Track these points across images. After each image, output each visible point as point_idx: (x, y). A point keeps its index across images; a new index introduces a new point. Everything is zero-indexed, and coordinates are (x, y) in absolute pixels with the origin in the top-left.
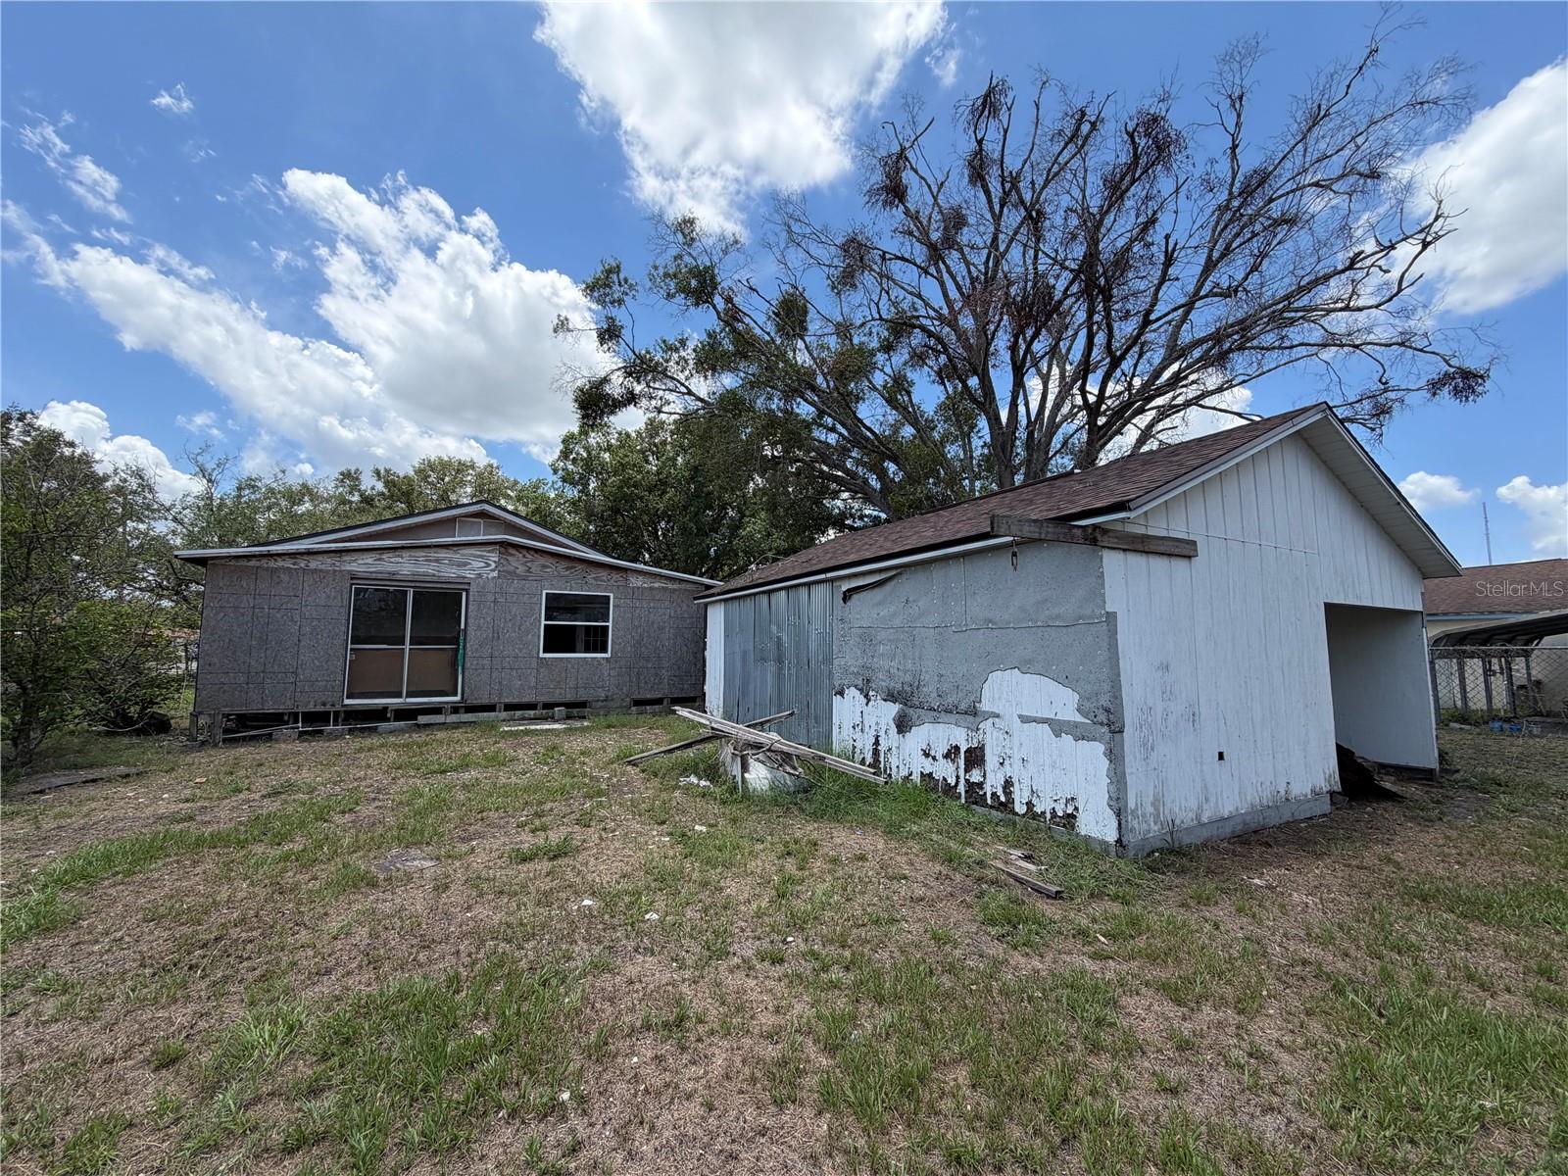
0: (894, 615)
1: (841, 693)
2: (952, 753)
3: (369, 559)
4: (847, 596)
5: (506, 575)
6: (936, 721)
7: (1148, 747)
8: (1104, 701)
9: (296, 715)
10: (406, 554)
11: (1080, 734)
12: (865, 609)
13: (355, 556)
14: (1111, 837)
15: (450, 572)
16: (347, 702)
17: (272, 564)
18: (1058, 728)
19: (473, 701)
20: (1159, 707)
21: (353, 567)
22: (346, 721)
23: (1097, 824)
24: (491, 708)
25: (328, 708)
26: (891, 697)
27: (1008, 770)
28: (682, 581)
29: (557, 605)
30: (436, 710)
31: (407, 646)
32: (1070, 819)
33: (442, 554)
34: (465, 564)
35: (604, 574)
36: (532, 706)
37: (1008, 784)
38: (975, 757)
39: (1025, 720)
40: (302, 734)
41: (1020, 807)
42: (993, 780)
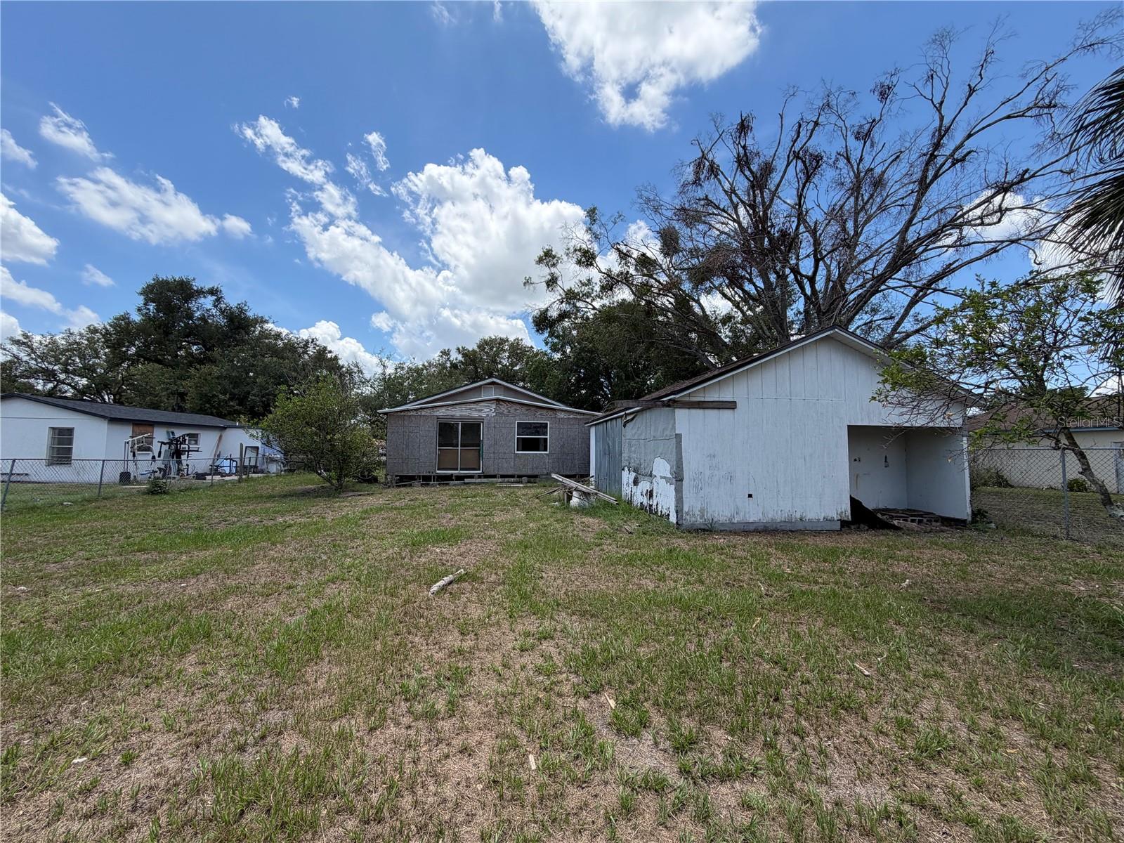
0: (636, 432)
1: (624, 470)
2: (647, 493)
3: (443, 410)
4: (626, 423)
5: (500, 414)
6: (644, 480)
7: (698, 489)
9: (419, 476)
10: (457, 407)
11: (670, 482)
12: (629, 430)
13: (439, 409)
14: (675, 521)
15: (475, 414)
16: (438, 472)
17: (409, 414)
18: (667, 480)
19: (487, 473)
20: (708, 473)
21: (437, 414)
22: (436, 480)
23: (673, 517)
24: (494, 476)
25: (431, 474)
26: (634, 470)
27: (657, 499)
29: (524, 428)
30: (471, 477)
31: (460, 448)
32: (668, 516)
33: (472, 406)
34: (482, 410)
35: (544, 412)
36: (512, 476)
37: (657, 504)
38: (651, 494)
39: (661, 477)
40: (422, 484)
41: (659, 513)
42: (654, 504)
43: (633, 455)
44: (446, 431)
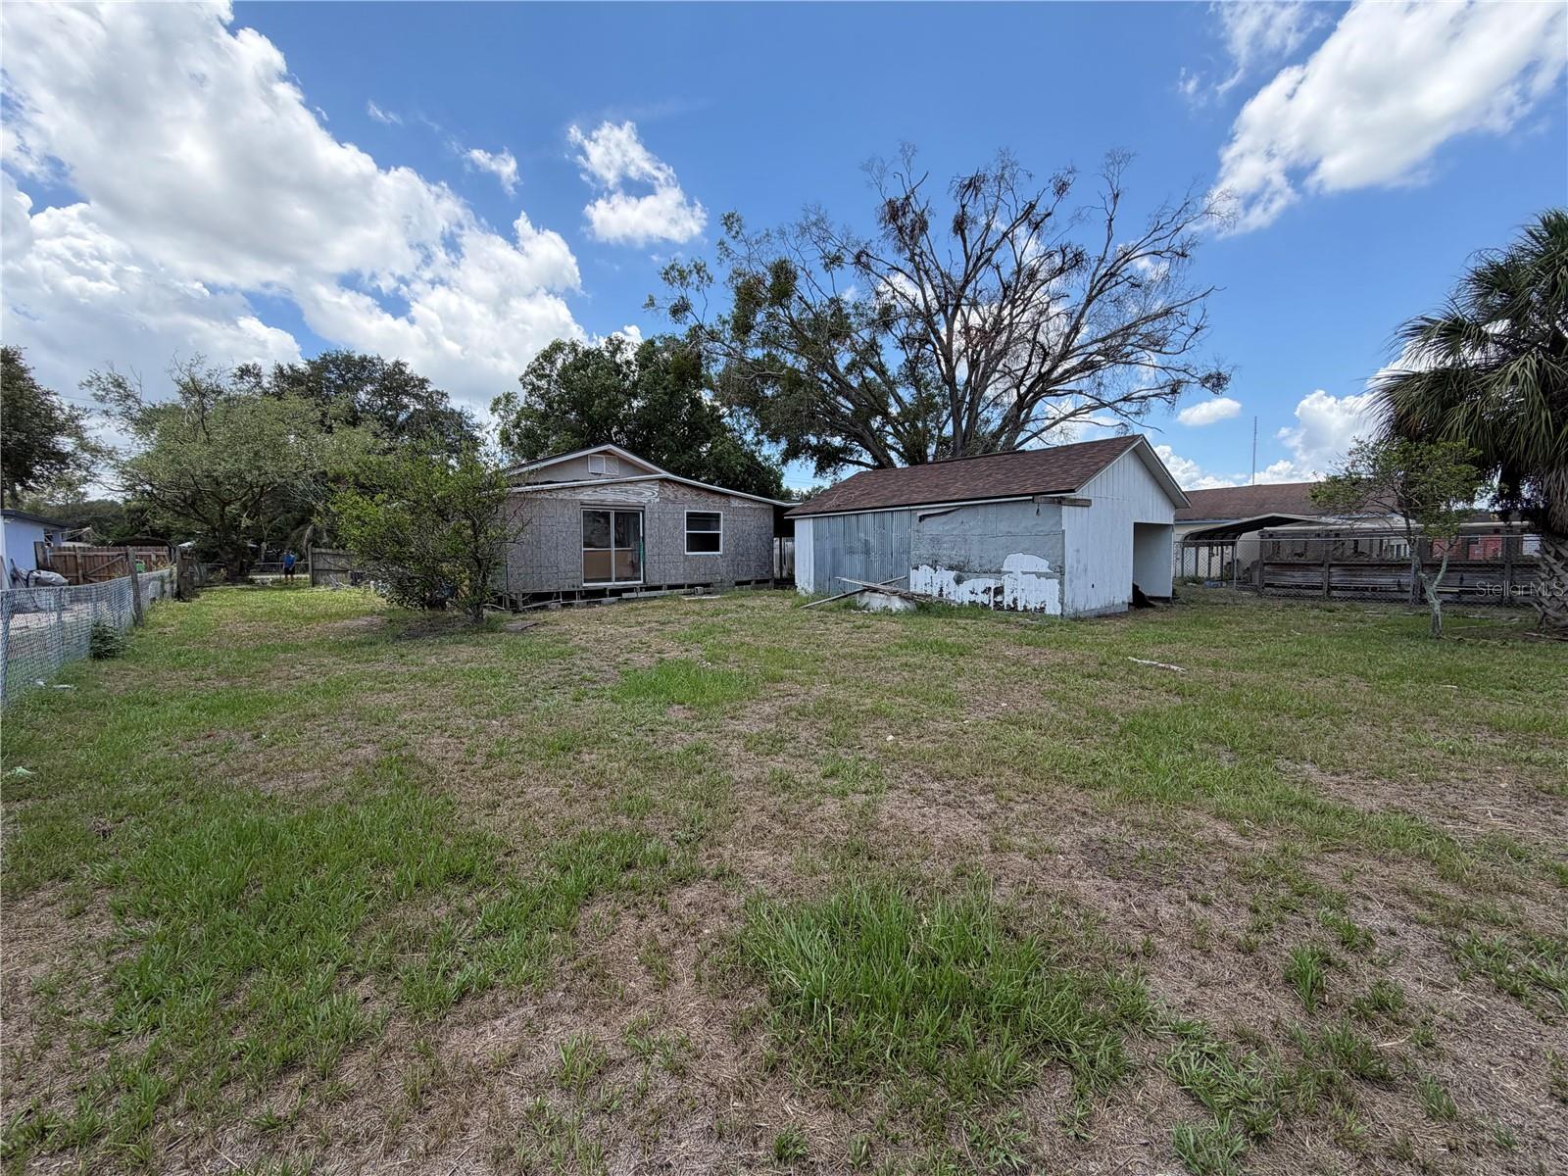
0: (954, 529)
1: (917, 568)
2: (987, 591)
3: (589, 491)
4: (922, 518)
5: (665, 500)
6: (978, 577)
7: (1073, 579)
8: (1059, 563)
9: (558, 593)
10: (609, 488)
11: (1048, 576)
12: (933, 527)
13: (582, 489)
14: (1059, 613)
15: (633, 499)
16: (585, 585)
17: (539, 496)
18: (1039, 575)
19: (649, 584)
20: (1075, 566)
21: (581, 497)
22: (582, 598)
23: (1053, 609)
24: (659, 588)
25: (576, 589)
26: (951, 568)
27: (1015, 594)
28: (760, 502)
29: (694, 519)
30: (630, 590)
31: (613, 549)
32: (1042, 609)
33: (629, 487)
34: (642, 493)
35: (717, 498)
36: (681, 587)
37: (1015, 600)
38: (999, 591)
39: (1024, 573)
40: (563, 605)
41: (1020, 608)
42: (1008, 600)
43: (947, 553)
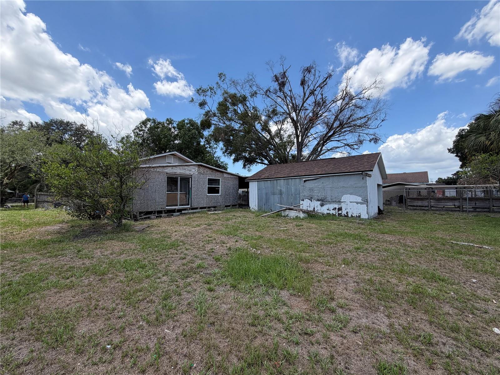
0: (319, 185)
1: (303, 200)
2: (335, 209)
3: (170, 169)
4: (305, 181)
5: (200, 173)
6: (330, 204)
7: (369, 205)
8: (366, 198)
9: (155, 211)
10: (178, 167)
11: (361, 203)
12: (310, 185)
13: (167, 167)
14: (367, 218)
15: (188, 173)
16: (167, 208)
17: (149, 170)
18: (357, 203)
19: (193, 207)
20: (369, 199)
21: (166, 171)
22: (165, 213)
23: (364, 216)
24: (197, 208)
25: (163, 209)
26: (318, 200)
27: (347, 210)
29: (211, 181)
30: (185, 209)
31: (179, 193)
32: (359, 216)
33: (186, 167)
34: (191, 170)
35: (219, 173)
36: (206, 208)
37: (347, 213)
38: (340, 209)
39: (351, 202)
40: (157, 217)
41: (350, 216)
42: (344, 212)
43: (316, 194)
44: (172, 181)
